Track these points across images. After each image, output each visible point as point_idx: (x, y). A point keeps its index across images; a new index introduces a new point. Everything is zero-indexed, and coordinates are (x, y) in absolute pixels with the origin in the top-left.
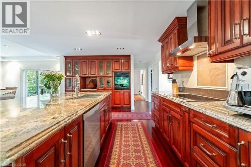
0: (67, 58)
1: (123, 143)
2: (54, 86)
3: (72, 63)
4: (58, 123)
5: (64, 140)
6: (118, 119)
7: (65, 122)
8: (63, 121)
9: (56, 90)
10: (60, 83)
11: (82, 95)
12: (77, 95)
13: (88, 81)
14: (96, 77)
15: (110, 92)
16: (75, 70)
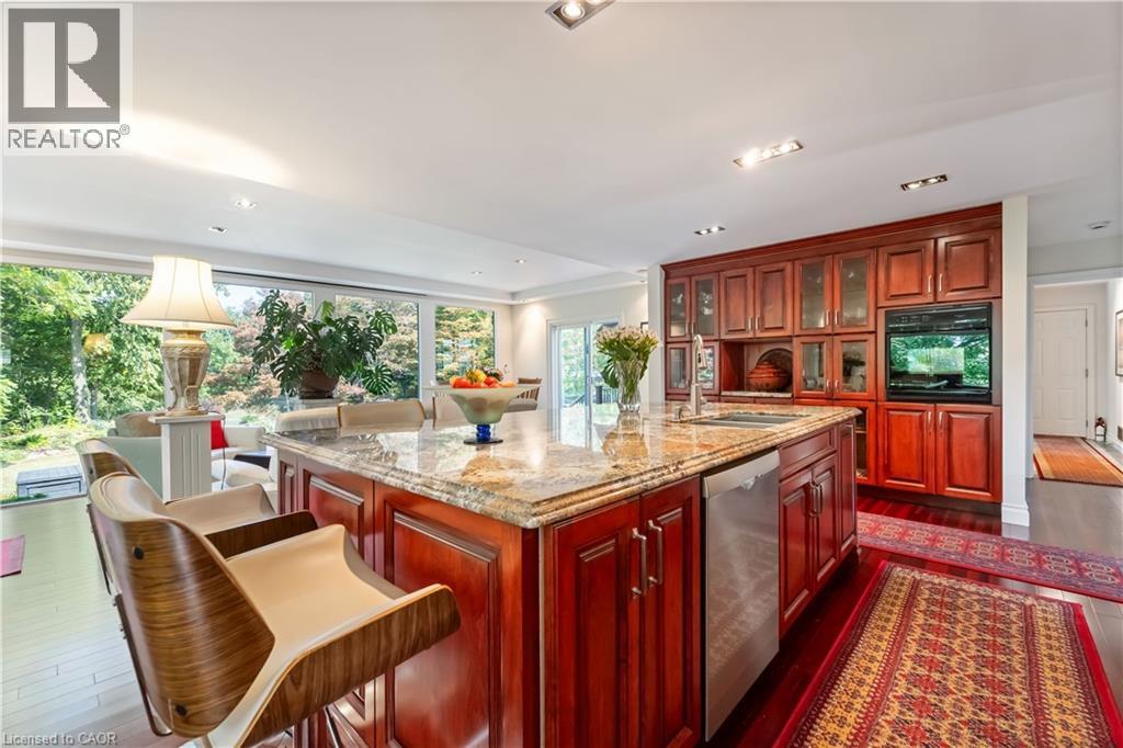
0: (673, 273)
1: (909, 663)
2: (626, 377)
3: (687, 288)
4: (623, 480)
5: (640, 533)
6: (901, 548)
7: (642, 481)
8: (638, 479)
9: (631, 392)
10: (645, 367)
11: (716, 414)
12: (698, 412)
13: (753, 358)
14: (789, 339)
15: (854, 412)
16: (700, 313)
